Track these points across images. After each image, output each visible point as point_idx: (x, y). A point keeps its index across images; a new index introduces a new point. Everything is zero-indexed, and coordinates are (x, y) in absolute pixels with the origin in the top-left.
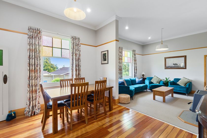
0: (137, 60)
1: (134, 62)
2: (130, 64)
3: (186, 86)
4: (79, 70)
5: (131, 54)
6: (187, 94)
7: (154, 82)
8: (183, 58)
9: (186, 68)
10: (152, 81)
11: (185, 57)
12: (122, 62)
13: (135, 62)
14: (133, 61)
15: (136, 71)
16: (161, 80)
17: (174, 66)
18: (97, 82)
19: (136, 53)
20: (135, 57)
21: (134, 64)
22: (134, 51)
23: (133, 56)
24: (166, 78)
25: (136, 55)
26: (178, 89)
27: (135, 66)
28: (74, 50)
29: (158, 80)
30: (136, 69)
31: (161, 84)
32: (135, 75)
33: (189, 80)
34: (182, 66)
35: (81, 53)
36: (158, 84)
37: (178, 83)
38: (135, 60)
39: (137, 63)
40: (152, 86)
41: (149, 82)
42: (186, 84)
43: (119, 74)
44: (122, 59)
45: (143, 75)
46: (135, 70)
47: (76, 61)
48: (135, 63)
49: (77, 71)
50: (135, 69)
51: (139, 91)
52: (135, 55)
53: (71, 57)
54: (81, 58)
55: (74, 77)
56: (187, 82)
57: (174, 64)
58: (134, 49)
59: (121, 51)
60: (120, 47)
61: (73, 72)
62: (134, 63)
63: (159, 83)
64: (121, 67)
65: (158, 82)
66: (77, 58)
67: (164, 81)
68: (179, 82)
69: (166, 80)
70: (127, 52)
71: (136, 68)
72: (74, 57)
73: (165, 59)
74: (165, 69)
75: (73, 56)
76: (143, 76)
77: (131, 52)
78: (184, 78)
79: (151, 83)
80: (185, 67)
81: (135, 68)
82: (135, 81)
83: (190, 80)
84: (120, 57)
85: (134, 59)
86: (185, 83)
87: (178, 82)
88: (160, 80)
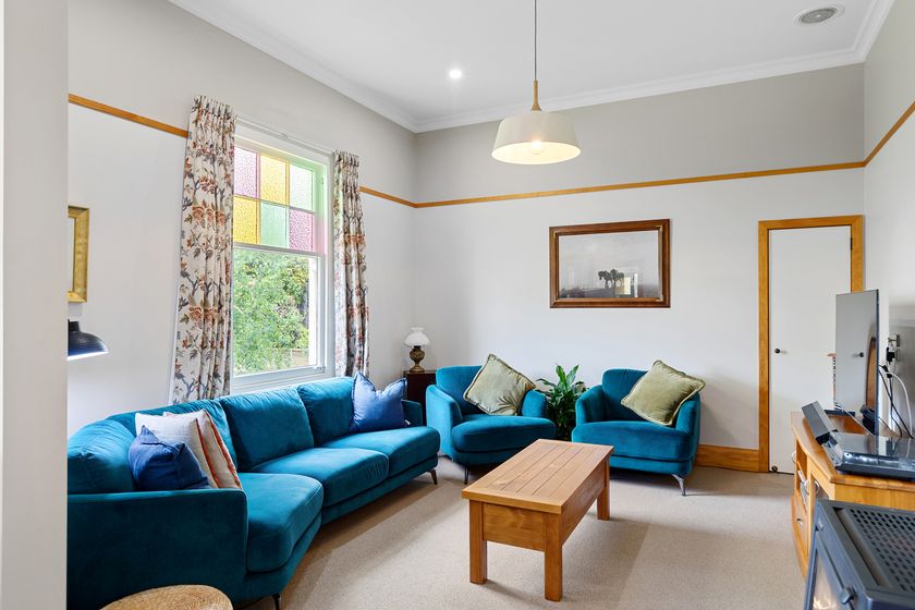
0: (366, 239)
1: (341, 250)
2: (312, 265)
3: (674, 425)
5: (319, 182)
6: (681, 481)
7: (482, 406)
8: (653, 236)
9: (665, 304)
10: (473, 394)
11: (663, 227)
12: (226, 243)
13: (353, 253)
14: (333, 238)
15: (357, 325)
16: (529, 388)
17: (600, 284)
19: (360, 183)
20: (356, 209)
21: (343, 267)
22: (346, 163)
23: (336, 204)
24: (560, 371)
25: (362, 195)
26: (634, 447)
27: (354, 285)
29: (509, 387)
30: (357, 308)
31: (531, 417)
32: (350, 355)
33: (687, 380)
34: (627, 291)
36: (508, 417)
37: (626, 402)
38: (354, 238)
39: (367, 262)
40: (471, 437)
41: (452, 406)
42: (673, 407)
43: (194, 355)
44: (222, 217)
45: (417, 353)
46: (349, 316)
48: (354, 260)
50: (349, 304)
51: (368, 498)
52: (351, 193)
56: (677, 397)
57: (602, 274)
58: (350, 150)
59: (213, 137)
60: (198, 104)
62: (342, 256)
63: (519, 412)
64: (207, 287)
65: (509, 402)
67: (547, 388)
68: (637, 397)
69: (556, 380)
70: (281, 165)
71: (363, 300)
73: (556, 234)
74: (555, 305)
76: (417, 361)
77: (317, 170)
78: (660, 369)
79: (464, 410)
80: (664, 293)
81: (356, 300)
82: (345, 402)
83: (694, 383)
84: (204, 197)
85: (347, 231)
86: (668, 400)
87: (628, 393)
88: (522, 387)
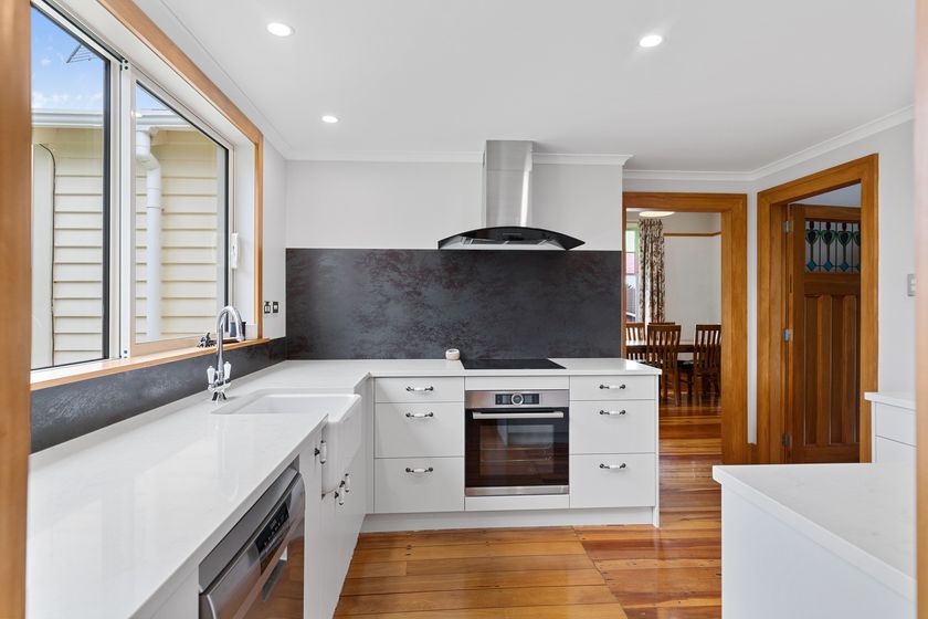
4: (661, 304)
18: (699, 328)
28: (649, 254)
35: (665, 260)
47: (652, 281)
49: (656, 306)
53: (640, 271)
54: (667, 272)
55: (648, 320)
61: (644, 307)
66: (655, 272)
72: (648, 271)
75: (644, 268)
